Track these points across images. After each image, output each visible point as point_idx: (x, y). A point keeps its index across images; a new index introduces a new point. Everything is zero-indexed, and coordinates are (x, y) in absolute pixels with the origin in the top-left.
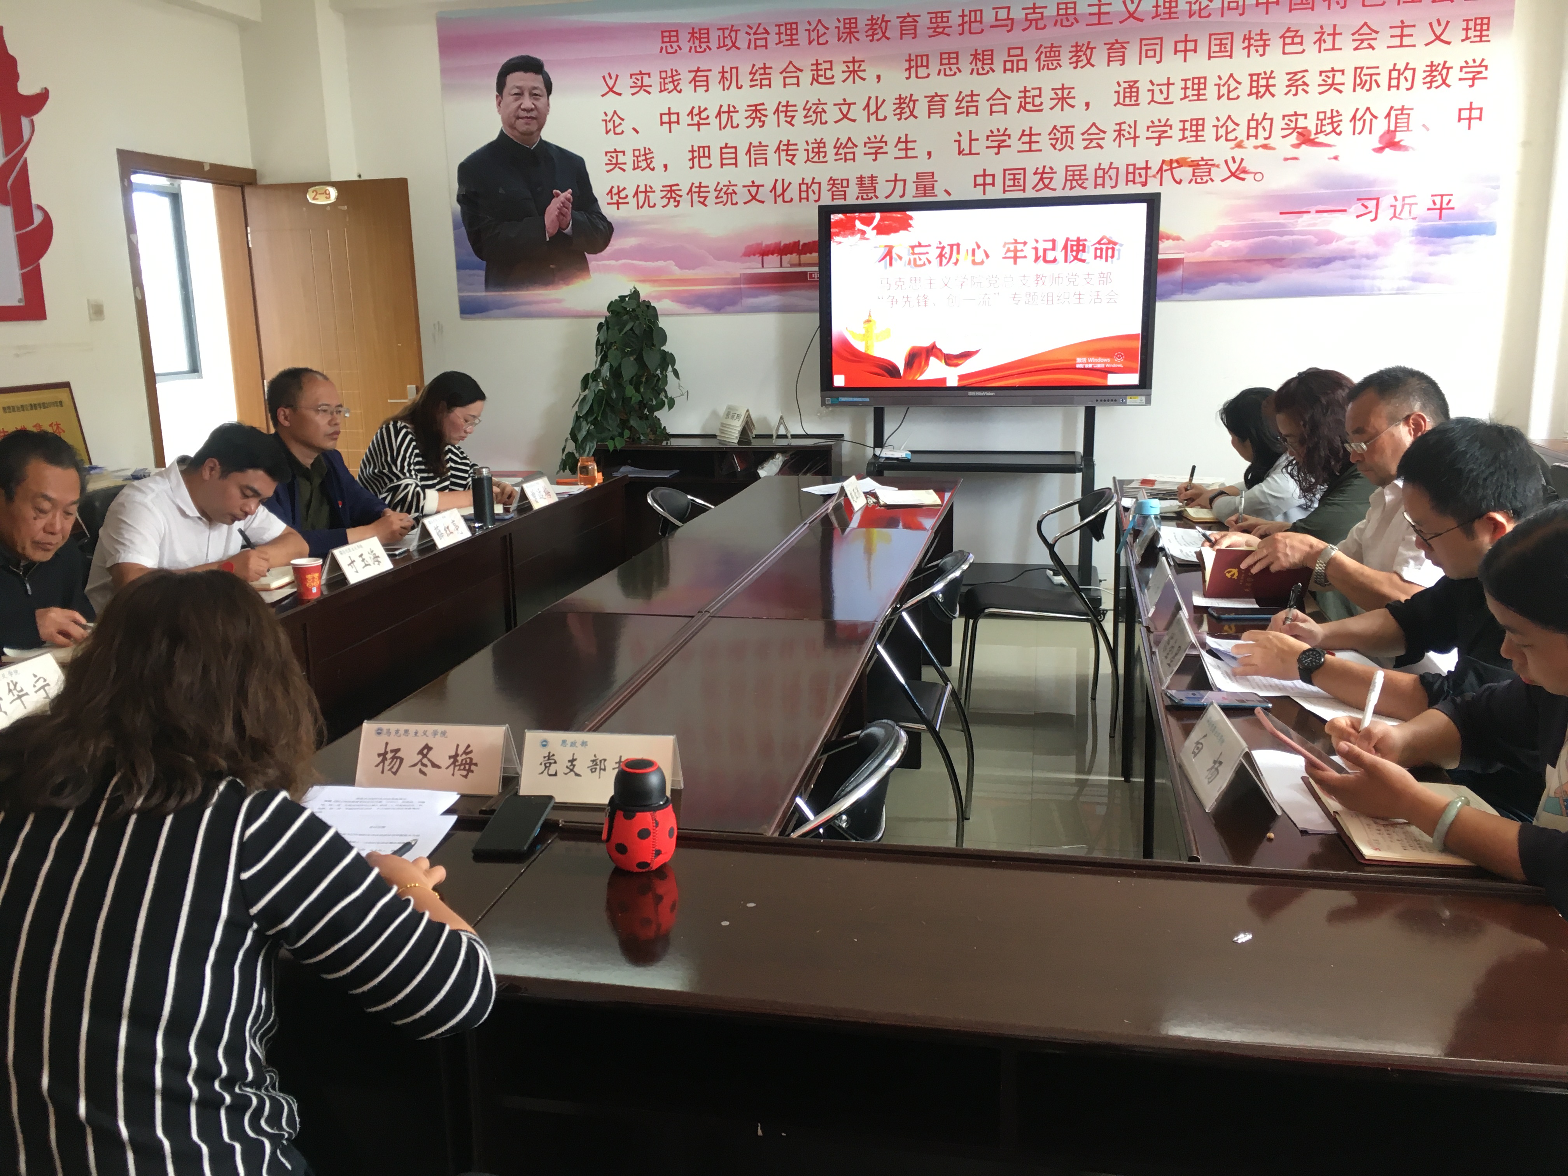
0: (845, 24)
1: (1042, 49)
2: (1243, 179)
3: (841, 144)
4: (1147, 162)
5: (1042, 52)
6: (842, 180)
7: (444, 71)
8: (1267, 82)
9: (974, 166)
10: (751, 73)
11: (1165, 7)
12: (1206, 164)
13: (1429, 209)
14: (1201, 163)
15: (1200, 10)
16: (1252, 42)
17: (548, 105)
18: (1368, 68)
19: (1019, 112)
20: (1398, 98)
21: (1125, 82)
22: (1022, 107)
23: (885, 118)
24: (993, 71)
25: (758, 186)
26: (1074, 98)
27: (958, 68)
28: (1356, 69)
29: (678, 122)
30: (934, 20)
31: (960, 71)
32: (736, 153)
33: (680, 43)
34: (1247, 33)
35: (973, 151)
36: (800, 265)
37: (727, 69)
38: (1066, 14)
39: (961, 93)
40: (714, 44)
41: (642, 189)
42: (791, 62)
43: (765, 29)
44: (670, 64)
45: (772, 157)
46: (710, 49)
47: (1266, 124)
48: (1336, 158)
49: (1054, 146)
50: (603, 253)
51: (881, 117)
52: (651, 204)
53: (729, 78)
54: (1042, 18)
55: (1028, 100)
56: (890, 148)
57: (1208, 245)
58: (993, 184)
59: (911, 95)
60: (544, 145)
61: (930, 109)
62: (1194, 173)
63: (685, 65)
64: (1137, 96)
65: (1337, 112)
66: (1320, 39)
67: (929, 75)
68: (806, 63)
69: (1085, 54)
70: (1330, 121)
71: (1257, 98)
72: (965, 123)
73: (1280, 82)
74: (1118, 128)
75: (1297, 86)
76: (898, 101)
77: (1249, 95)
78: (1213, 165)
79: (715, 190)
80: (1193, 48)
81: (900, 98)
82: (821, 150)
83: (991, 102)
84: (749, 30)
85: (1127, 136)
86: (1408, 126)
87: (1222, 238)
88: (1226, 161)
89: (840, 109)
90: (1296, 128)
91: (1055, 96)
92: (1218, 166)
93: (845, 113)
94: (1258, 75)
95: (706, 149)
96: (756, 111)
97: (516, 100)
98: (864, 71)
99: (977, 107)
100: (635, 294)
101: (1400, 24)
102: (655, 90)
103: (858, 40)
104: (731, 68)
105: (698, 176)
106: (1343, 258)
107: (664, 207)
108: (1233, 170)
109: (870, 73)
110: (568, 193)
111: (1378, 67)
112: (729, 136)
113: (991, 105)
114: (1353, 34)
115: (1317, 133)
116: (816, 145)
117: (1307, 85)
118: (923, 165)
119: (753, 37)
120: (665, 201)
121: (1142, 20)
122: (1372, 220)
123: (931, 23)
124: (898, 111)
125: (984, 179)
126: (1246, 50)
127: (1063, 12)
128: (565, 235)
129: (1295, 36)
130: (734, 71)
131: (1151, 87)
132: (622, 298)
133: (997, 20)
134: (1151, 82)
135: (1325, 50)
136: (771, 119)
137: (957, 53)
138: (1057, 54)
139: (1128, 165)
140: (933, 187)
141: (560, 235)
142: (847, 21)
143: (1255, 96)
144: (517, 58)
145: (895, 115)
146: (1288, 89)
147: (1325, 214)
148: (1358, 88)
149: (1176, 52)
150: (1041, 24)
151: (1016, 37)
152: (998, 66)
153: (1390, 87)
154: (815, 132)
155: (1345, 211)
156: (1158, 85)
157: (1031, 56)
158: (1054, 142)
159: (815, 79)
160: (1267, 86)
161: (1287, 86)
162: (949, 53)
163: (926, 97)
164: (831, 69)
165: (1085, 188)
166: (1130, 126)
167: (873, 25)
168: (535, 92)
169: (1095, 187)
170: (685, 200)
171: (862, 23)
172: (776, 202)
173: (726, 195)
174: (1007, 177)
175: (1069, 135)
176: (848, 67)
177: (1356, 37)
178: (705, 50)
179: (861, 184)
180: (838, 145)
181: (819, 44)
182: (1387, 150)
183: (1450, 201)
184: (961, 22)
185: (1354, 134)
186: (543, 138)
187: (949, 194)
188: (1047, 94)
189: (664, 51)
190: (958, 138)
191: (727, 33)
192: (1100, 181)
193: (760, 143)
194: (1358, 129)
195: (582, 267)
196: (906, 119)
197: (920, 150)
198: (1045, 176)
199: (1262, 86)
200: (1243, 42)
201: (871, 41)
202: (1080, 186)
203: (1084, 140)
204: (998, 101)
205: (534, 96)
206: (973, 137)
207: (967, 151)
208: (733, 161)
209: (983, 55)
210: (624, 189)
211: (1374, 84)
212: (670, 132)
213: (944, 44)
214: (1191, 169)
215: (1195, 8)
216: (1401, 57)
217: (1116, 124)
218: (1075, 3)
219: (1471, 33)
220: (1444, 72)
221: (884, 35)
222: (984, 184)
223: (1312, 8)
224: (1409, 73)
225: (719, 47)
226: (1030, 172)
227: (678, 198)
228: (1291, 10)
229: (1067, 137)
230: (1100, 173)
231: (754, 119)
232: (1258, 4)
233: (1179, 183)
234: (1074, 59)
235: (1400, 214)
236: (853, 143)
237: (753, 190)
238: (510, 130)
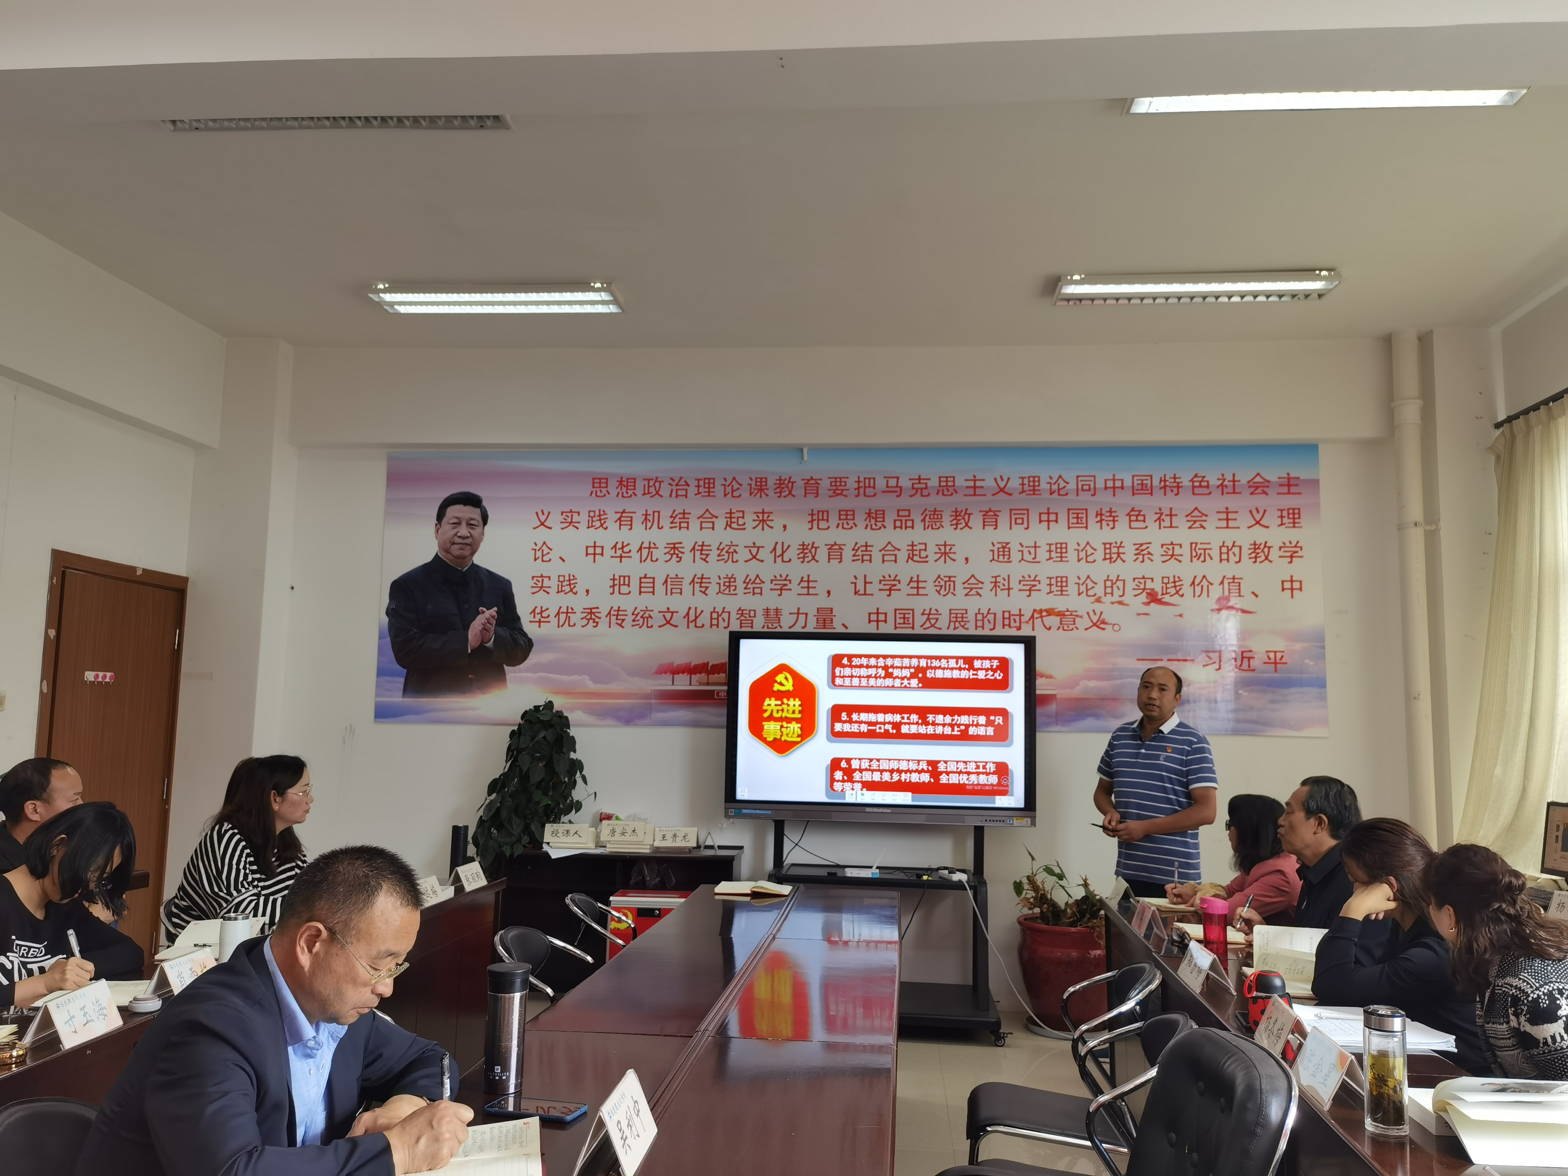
0: (756, 482)
1: (927, 512)
2: (1104, 629)
3: (750, 580)
4: (1020, 610)
5: (926, 515)
6: (750, 611)
7: (389, 501)
8: (1118, 550)
9: (869, 604)
10: (671, 517)
11: (1029, 486)
12: (1071, 615)
13: (1265, 663)
14: (1066, 613)
15: (1059, 490)
16: (1103, 517)
17: (483, 534)
18: (1201, 544)
19: (907, 562)
20: (1230, 569)
21: (998, 543)
22: (910, 558)
23: (790, 560)
24: (885, 527)
25: (673, 613)
26: (955, 553)
27: (854, 524)
28: (1191, 544)
29: (602, 554)
30: (833, 484)
32: (653, 583)
33: (609, 489)
34: (1099, 510)
35: (867, 593)
36: (708, 684)
37: (650, 512)
38: (947, 485)
39: (856, 543)
41: (564, 610)
42: (707, 510)
43: (685, 482)
44: (597, 505)
45: (687, 588)
46: (636, 495)
47: (1120, 584)
48: (1181, 616)
49: (939, 592)
50: (522, 666)
51: (786, 559)
52: (572, 624)
53: (651, 520)
54: (926, 488)
55: (915, 553)
56: (794, 586)
57: (1077, 683)
58: (885, 621)
59: (813, 543)
60: (475, 567)
61: (829, 555)
62: (1061, 621)
63: (612, 506)
64: (1009, 555)
65: (1179, 577)
66: (1159, 519)
67: (829, 527)
68: (721, 511)
69: (963, 518)
70: (1173, 585)
71: (1111, 562)
72: (860, 569)
73: (1129, 551)
74: (994, 580)
75: (1143, 555)
76: (801, 547)
77: (1104, 560)
78: (1077, 616)
79: (633, 614)
80: (1054, 519)
81: (803, 545)
82: (732, 584)
83: (883, 552)
84: (672, 482)
85: (1002, 587)
86: (1239, 592)
87: (1089, 679)
88: (1088, 613)
89: (750, 551)
90: (1144, 589)
91: (938, 551)
92: (1081, 617)
93: (754, 554)
94: (1111, 544)
95: (627, 579)
96: (674, 548)
97: (454, 528)
98: (772, 520)
99: (870, 555)
100: (549, 705)
101: (1225, 510)
102: (583, 526)
103: (767, 495)
105: (617, 601)
106: (1196, 701)
107: (582, 627)
109: (777, 522)
110: (493, 611)
111: (1209, 544)
112: (649, 568)
113: (883, 555)
114: (1187, 516)
115: (1163, 594)
116: (728, 580)
117: (1152, 555)
118: (825, 603)
119: (674, 488)
120: (585, 622)
121: (1011, 495)
122: (1216, 670)
123: (831, 486)
124: (802, 555)
125: (877, 616)
126: (1099, 524)
127: (944, 484)
128: (486, 647)
129: (1139, 515)
130: (656, 514)
131: (1021, 549)
132: (537, 708)
133: (887, 486)
134: (1020, 544)
135: (1164, 527)
136: (687, 557)
137: (854, 511)
138: (939, 517)
139: (1004, 612)
140: (832, 620)
141: (481, 649)
142: (759, 480)
143: (1109, 561)
144: (461, 493)
145: (799, 558)
146: (1136, 557)
148: (1194, 559)
149: (1041, 521)
150: (925, 492)
151: (904, 501)
152: (889, 523)
153: (1221, 560)
154: (728, 569)
155: (1193, 660)
156: (1026, 547)
157: (917, 517)
158: (938, 588)
159: (728, 525)
160: (1118, 554)
161: (1135, 555)
162: (847, 511)
163: (826, 545)
164: (743, 517)
165: (967, 628)
166: (1004, 580)
167: (780, 484)
168: (472, 522)
169: (976, 629)
170: (603, 622)
171: (771, 482)
172: (688, 627)
173: (643, 618)
174: (898, 616)
175: (952, 584)
176: (758, 517)
177: (1189, 518)
178: (631, 496)
179: (767, 615)
180: (747, 581)
181: (733, 496)
182: (1224, 611)
183: (1282, 657)
184: (857, 487)
185: (1194, 596)
186: (475, 562)
187: (846, 628)
188: (932, 550)
189: (594, 494)
190: (854, 580)
191: (651, 483)
192: (979, 623)
193: (677, 575)
194: (1198, 593)
195: (499, 676)
196: (808, 562)
197: (820, 589)
198: (931, 616)
199: (1114, 553)
200: (1096, 517)
201: (779, 497)
202: (963, 627)
203: (964, 588)
204: (890, 552)
205: (470, 525)
206: (867, 581)
207: (862, 592)
208: (651, 590)
209: (876, 514)
210: (547, 609)
211: (1207, 556)
212: (594, 562)
213: (841, 503)
214: (1058, 618)
215: (1055, 487)
216: (1228, 537)
217: (993, 577)
218: (954, 477)
219: (1285, 520)
220: (1266, 550)
221: (790, 493)
222: (878, 621)
223: (1151, 494)
224: (1236, 550)
225: (644, 494)
226: (918, 613)
227: (597, 620)
228: (1134, 494)
229: (950, 585)
230: (980, 617)
231: (672, 555)
232: (1106, 488)
233: (1049, 629)
234: (955, 522)
235: (1241, 666)
236: (760, 580)
237: (668, 616)
238: (444, 554)
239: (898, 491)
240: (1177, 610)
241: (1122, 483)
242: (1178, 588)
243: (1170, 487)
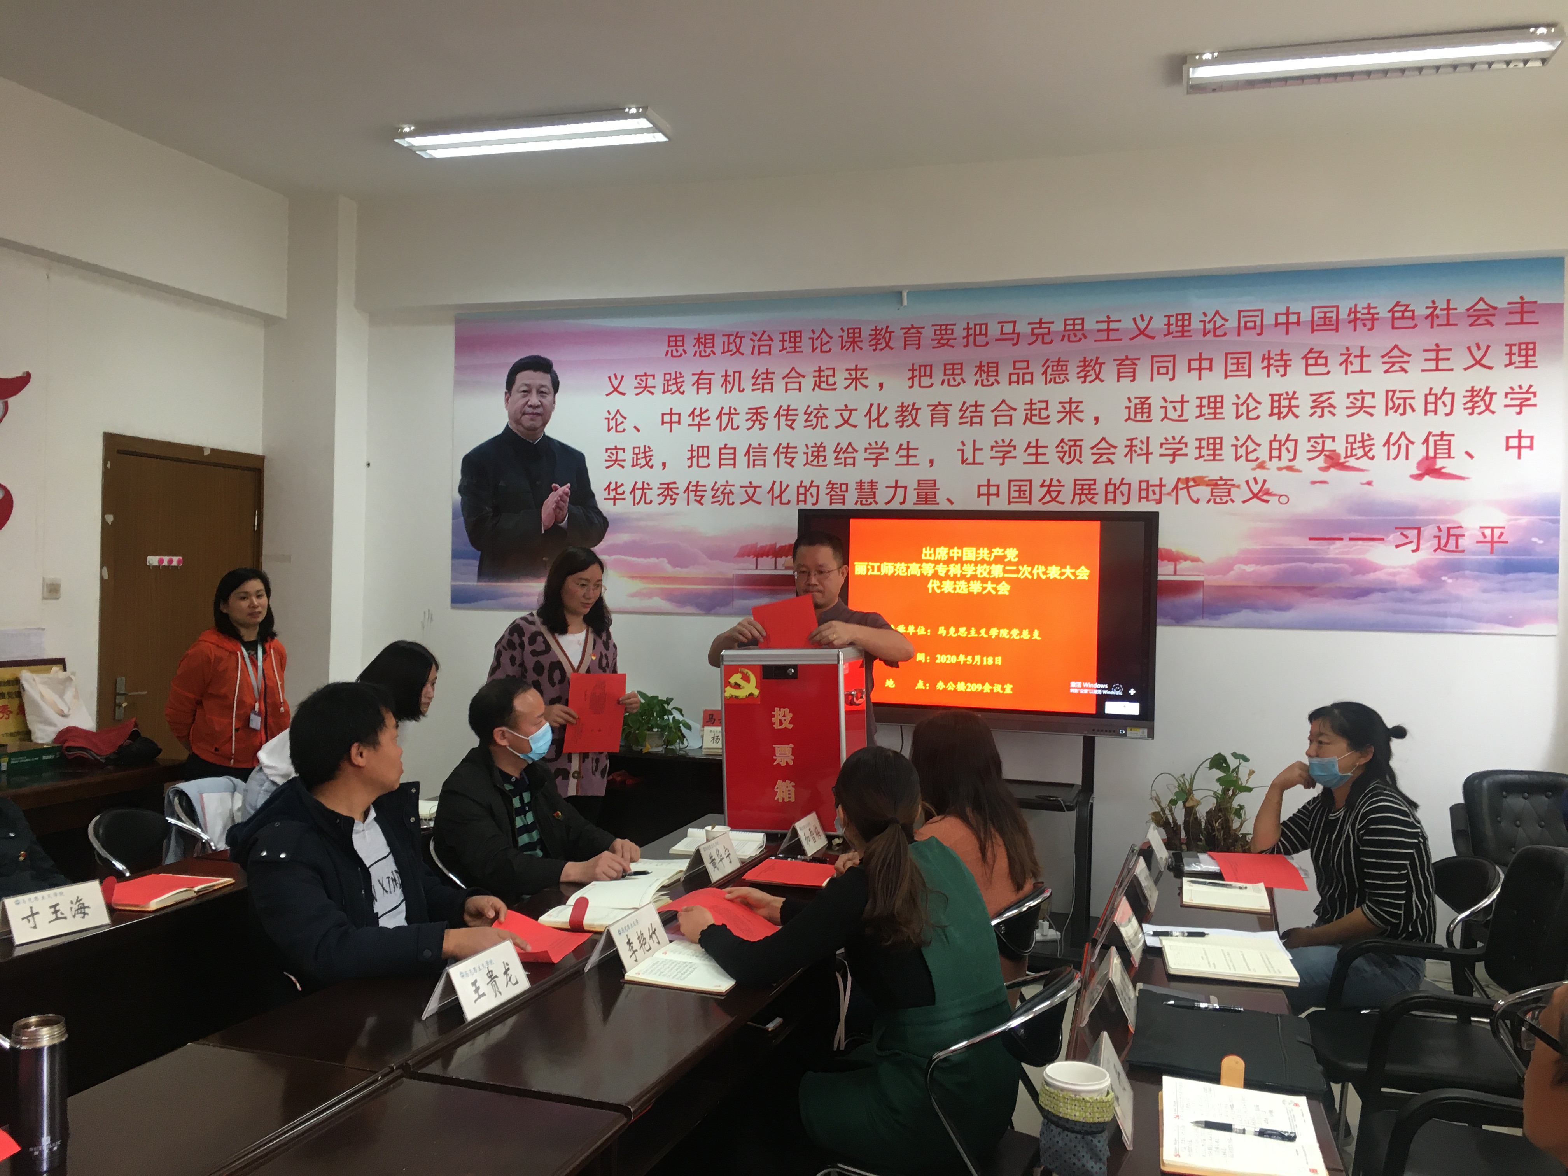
0: (848, 333)
1: (1049, 363)
2: (1267, 501)
3: (842, 449)
4: (1161, 479)
5: (1048, 366)
6: (841, 484)
7: (458, 368)
8: (1290, 403)
9: (979, 475)
10: (753, 377)
11: (1177, 326)
12: (1225, 484)
13: (1478, 542)
14: (1219, 483)
15: (1215, 329)
16: (1272, 361)
17: (554, 402)
18: (1400, 391)
19: (1024, 423)
20: (1438, 423)
21: (1136, 398)
22: (1028, 419)
23: (887, 425)
24: (998, 383)
25: (756, 487)
26: (1082, 412)
27: (962, 379)
28: (1387, 392)
29: (679, 422)
30: (938, 332)
31: (964, 382)
32: (734, 454)
33: (686, 348)
34: (1267, 353)
35: (977, 461)
37: (730, 373)
38: (1074, 329)
39: (964, 403)
40: (718, 349)
41: (639, 485)
42: (793, 368)
43: (769, 336)
44: (673, 366)
45: (771, 459)
46: (714, 354)
47: (1291, 445)
48: (1369, 483)
49: (1062, 459)
50: (596, 548)
51: (882, 423)
52: (648, 501)
53: (732, 382)
54: (1049, 333)
55: (1034, 412)
56: (891, 454)
57: (1230, 568)
58: (998, 495)
59: (914, 404)
61: (932, 418)
62: (1212, 492)
63: (688, 368)
64: (1149, 412)
65: (1368, 435)
66: (1346, 361)
67: (932, 385)
68: (808, 368)
69: (1094, 369)
70: (1361, 444)
71: (1279, 418)
72: (969, 433)
73: (1304, 404)
74: (1129, 443)
75: (1323, 408)
76: (900, 409)
77: (1270, 415)
78: (1233, 485)
79: (713, 489)
80: (1208, 366)
82: (821, 454)
83: (996, 413)
84: (754, 337)
85: (1139, 452)
86: (1449, 453)
87: (1246, 562)
88: (1247, 482)
89: (841, 414)
90: (1323, 450)
91: (1062, 410)
92: (1238, 487)
93: (846, 418)
94: (1280, 395)
95: (706, 449)
96: (757, 413)
97: (524, 397)
98: (867, 378)
99: (981, 417)
101: (1435, 347)
102: (658, 391)
103: (861, 349)
104: (734, 372)
105: (696, 475)
106: (1383, 590)
107: (660, 504)
108: (1256, 492)
109: (872, 380)
110: (566, 488)
111: (1412, 391)
112: (729, 437)
113: (996, 416)
114: (1383, 357)
116: (816, 449)
117: (1334, 407)
119: (757, 344)
120: (662, 498)
121: (1153, 338)
122: (1413, 551)
123: (935, 334)
124: (900, 419)
125: (988, 489)
126: (1266, 370)
127: (1071, 327)
128: (561, 528)
129: (1319, 357)
130: (737, 375)
131: (1164, 404)
133: (1002, 333)
134: (1164, 399)
135: (1352, 372)
136: (772, 423)
137: (961, 364)
138: (1064, 368)
139: (1140, 482)
140: (935, 496)
141: (555, 528)
142: (851, 331)
143: (1277, 416)
144: (530, 357)
145: (897, 422)
146: (1313, 410)
147: (1360, 542)
148: (1391, 412)
149: (1190, 370)
150: (1047, 339)
151: (1022, 351)
152: (1003, 377)
153: (1426, 412)
154: (815, 436)
155: (1383, 539)
156: (1171, 402)
157: (1037, 369)
158: (1061, 455)
159: (817, 385)
160: (1290, 407)
161: (1312, 408)
162: (953, 364)
163: (929, 406)
164: (834, 376)
165: (1095, 503)
166: (1142, 442)
167: (876, 335)
168: (543, 389)
169: (1106, 503)
170: (681, 498)
171: (866, 333)
172: (772, 504)
173: (723, 495)
174: (1013, 488)
175: (1078, 449)
176: (851, 375)
177: (1386, 359)
178: (709, 355)
179: (861, 489)
180: (838, 450)
181: (822, 351)
182: (1427, 477)
183: (1502, 534)
184: (965, 334)
185: (1388, 459)
186: (547, 434)
187: (952, 503)
188: (1054, 408)
189: (670, 354)
190: (961, 447)
191: (732, 339)
192: (1111, 496)
193: (760, 445)
194: (1393, 455)
196: (908, 426)
197: (922, 458)
198: (1052, 489)
199: (1284, 407)
200: (1263, 362)
201: (875, 350)
202: (1090, 500)
203: (1093, 454)
204: (1003, 412)
205: (540, 393)
206: (977, 447)
207: (970, 460)
208: (732, 462)
209: (988, 367)
210: (622, 485)
211: (1408, 408)
212: (671, 431)
213: (948, 355)
214: (1209, 489)
215: (1210, 326)
216: (1438, 381)
217: (1128, 440)
218: (1083, 319)
219: (1515, 358)
220: (1487, 398)
221: (887, 344)
222: (988, 495)
223: (1337, 330)
224: (1447, 399)
225: (723, 352)
226: (1036, 484)
227: (674, 496)
228: (1313, 331)
229: (1075, 451)
230: (1111, 488)
231: (754, 421)
232: (1277, 324)
233: (1197, 501)
234: (1082, 374)
235: (1446, 545)
236: (853, 448)
237: (751, 491)
238: (515, 425)
239: (1015, 338)
240: (1364, 477)
241: (1299, 318)
242: (1367, 449)
243: (1362, 320)
